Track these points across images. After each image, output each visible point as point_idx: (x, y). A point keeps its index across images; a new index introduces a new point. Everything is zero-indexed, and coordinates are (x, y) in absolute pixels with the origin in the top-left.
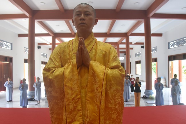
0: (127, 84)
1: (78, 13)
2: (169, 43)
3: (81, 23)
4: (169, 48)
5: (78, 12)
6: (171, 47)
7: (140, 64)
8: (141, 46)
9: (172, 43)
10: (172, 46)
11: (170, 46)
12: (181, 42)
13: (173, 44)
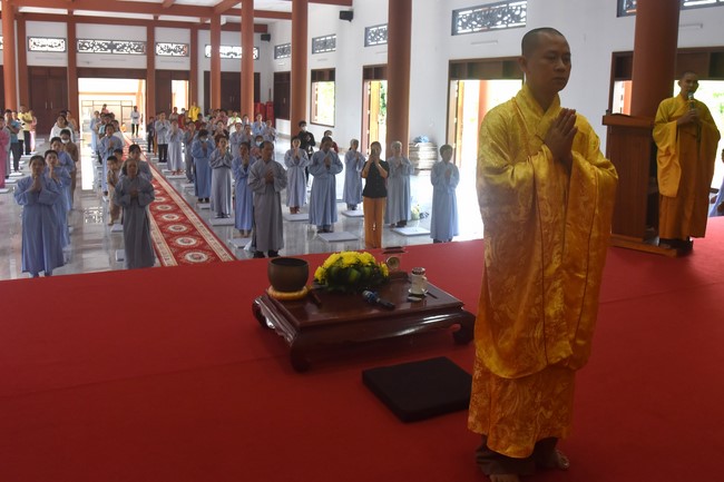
0: (328, 166)
1: (553, 55)
2: (455, 13)
3: (557, 78)
4: (454, 32)
5: (553, 52)
6: (460, 30)
7: (332, 83)
8: (341, 12)
9: (468, 13)
10: (464, 27)
11: (460, 23)
12: (500, 16)
13: (470, 19)
